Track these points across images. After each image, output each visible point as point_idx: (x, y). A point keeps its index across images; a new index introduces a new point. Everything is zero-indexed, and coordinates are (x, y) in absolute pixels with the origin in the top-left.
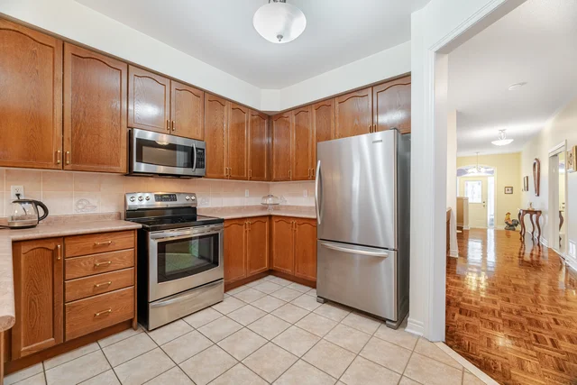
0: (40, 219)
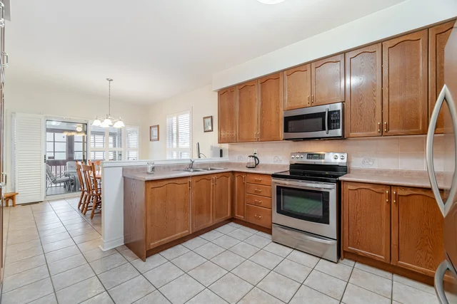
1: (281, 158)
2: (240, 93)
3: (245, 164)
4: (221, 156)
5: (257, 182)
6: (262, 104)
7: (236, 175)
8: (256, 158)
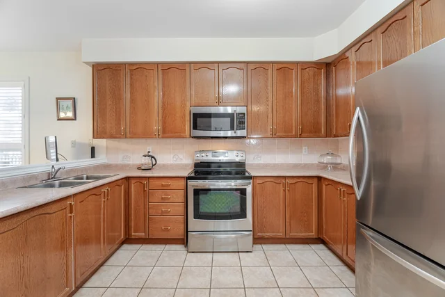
0: (153, 166)
1: (181, 156)
2: (131, 75)
3: (133, 165)
4: (93, 155)
5: (164, 187)
6: (164, 95)
7: (133, 181)
8: (152, 157)
